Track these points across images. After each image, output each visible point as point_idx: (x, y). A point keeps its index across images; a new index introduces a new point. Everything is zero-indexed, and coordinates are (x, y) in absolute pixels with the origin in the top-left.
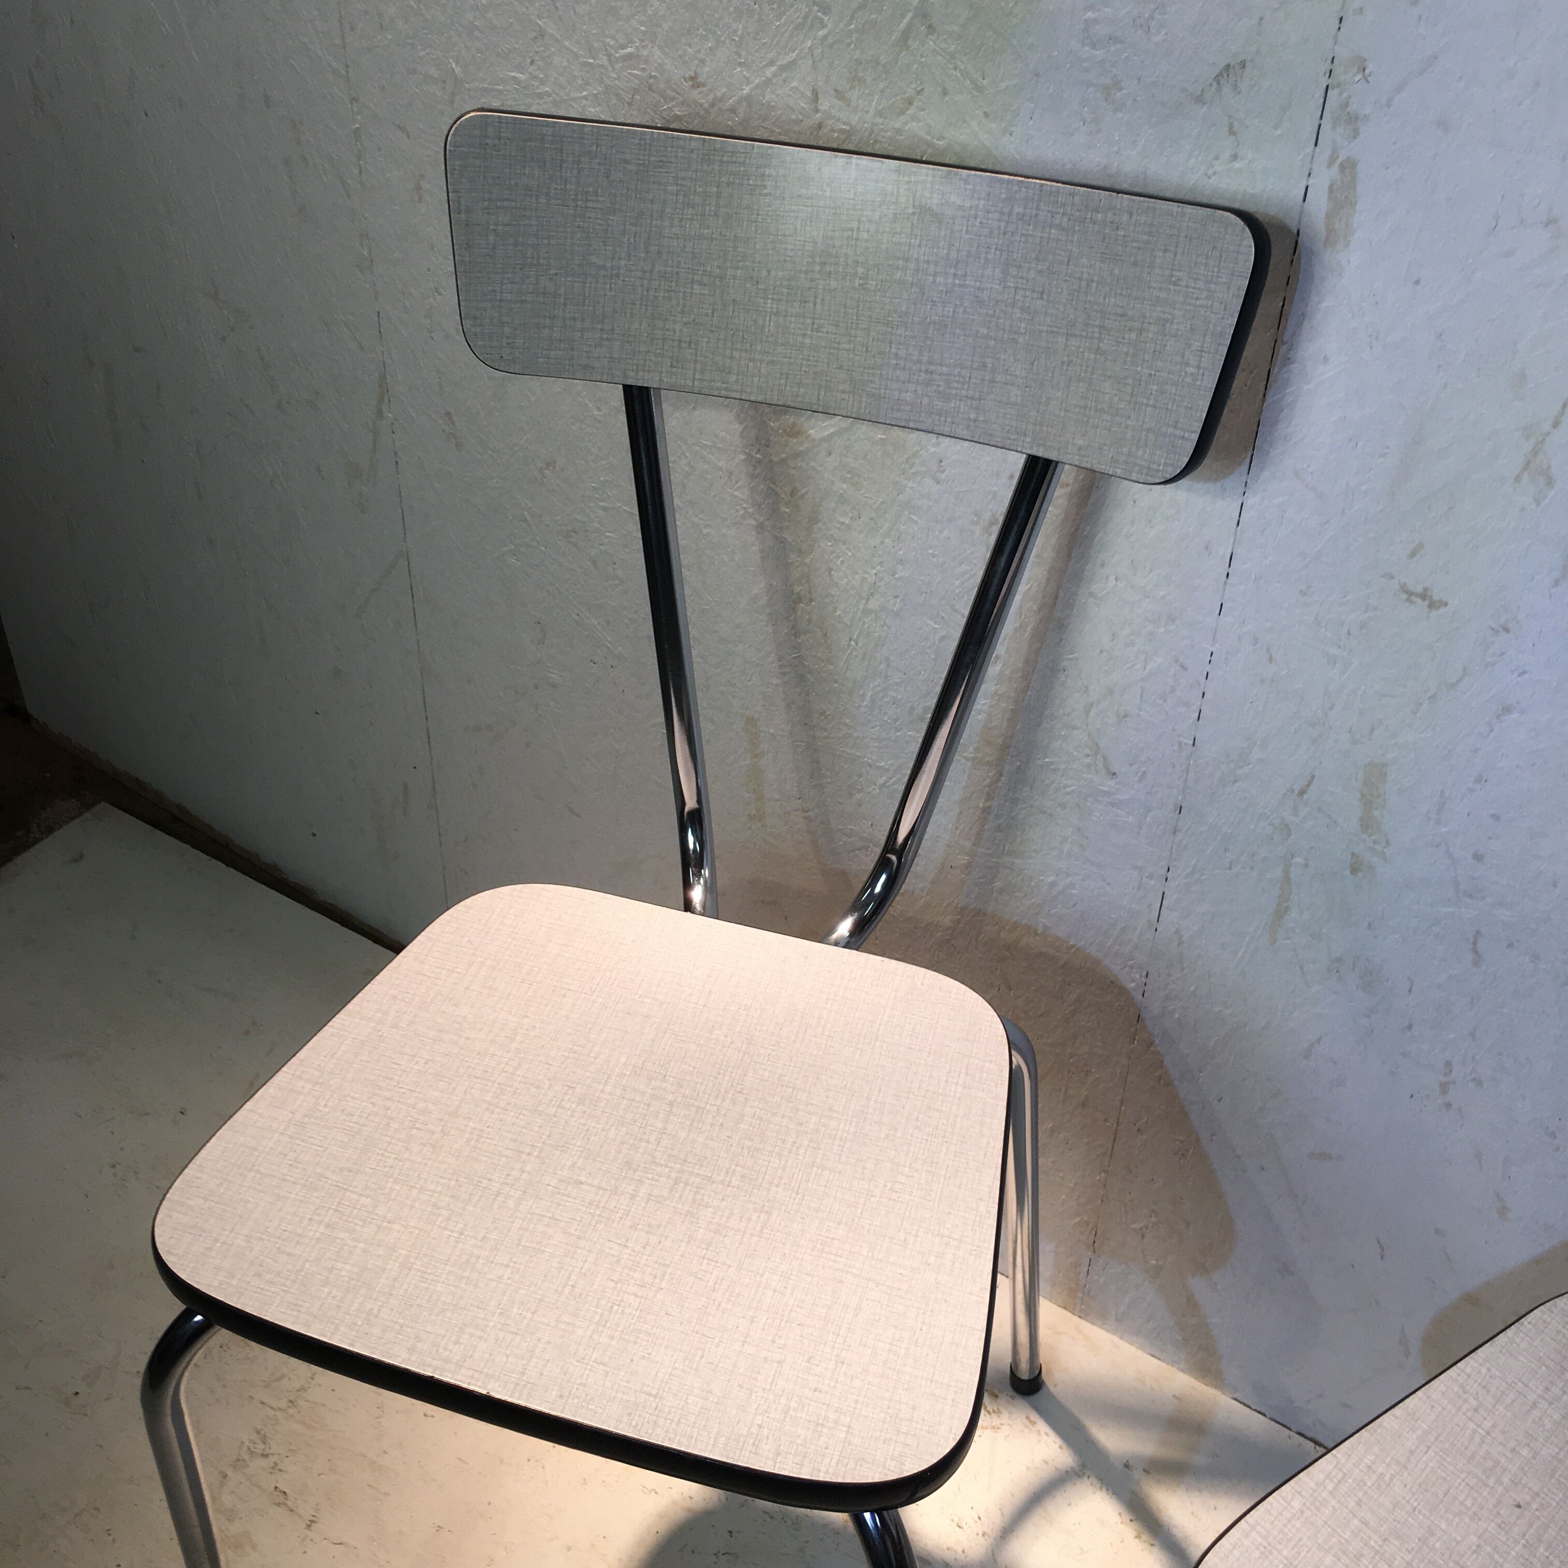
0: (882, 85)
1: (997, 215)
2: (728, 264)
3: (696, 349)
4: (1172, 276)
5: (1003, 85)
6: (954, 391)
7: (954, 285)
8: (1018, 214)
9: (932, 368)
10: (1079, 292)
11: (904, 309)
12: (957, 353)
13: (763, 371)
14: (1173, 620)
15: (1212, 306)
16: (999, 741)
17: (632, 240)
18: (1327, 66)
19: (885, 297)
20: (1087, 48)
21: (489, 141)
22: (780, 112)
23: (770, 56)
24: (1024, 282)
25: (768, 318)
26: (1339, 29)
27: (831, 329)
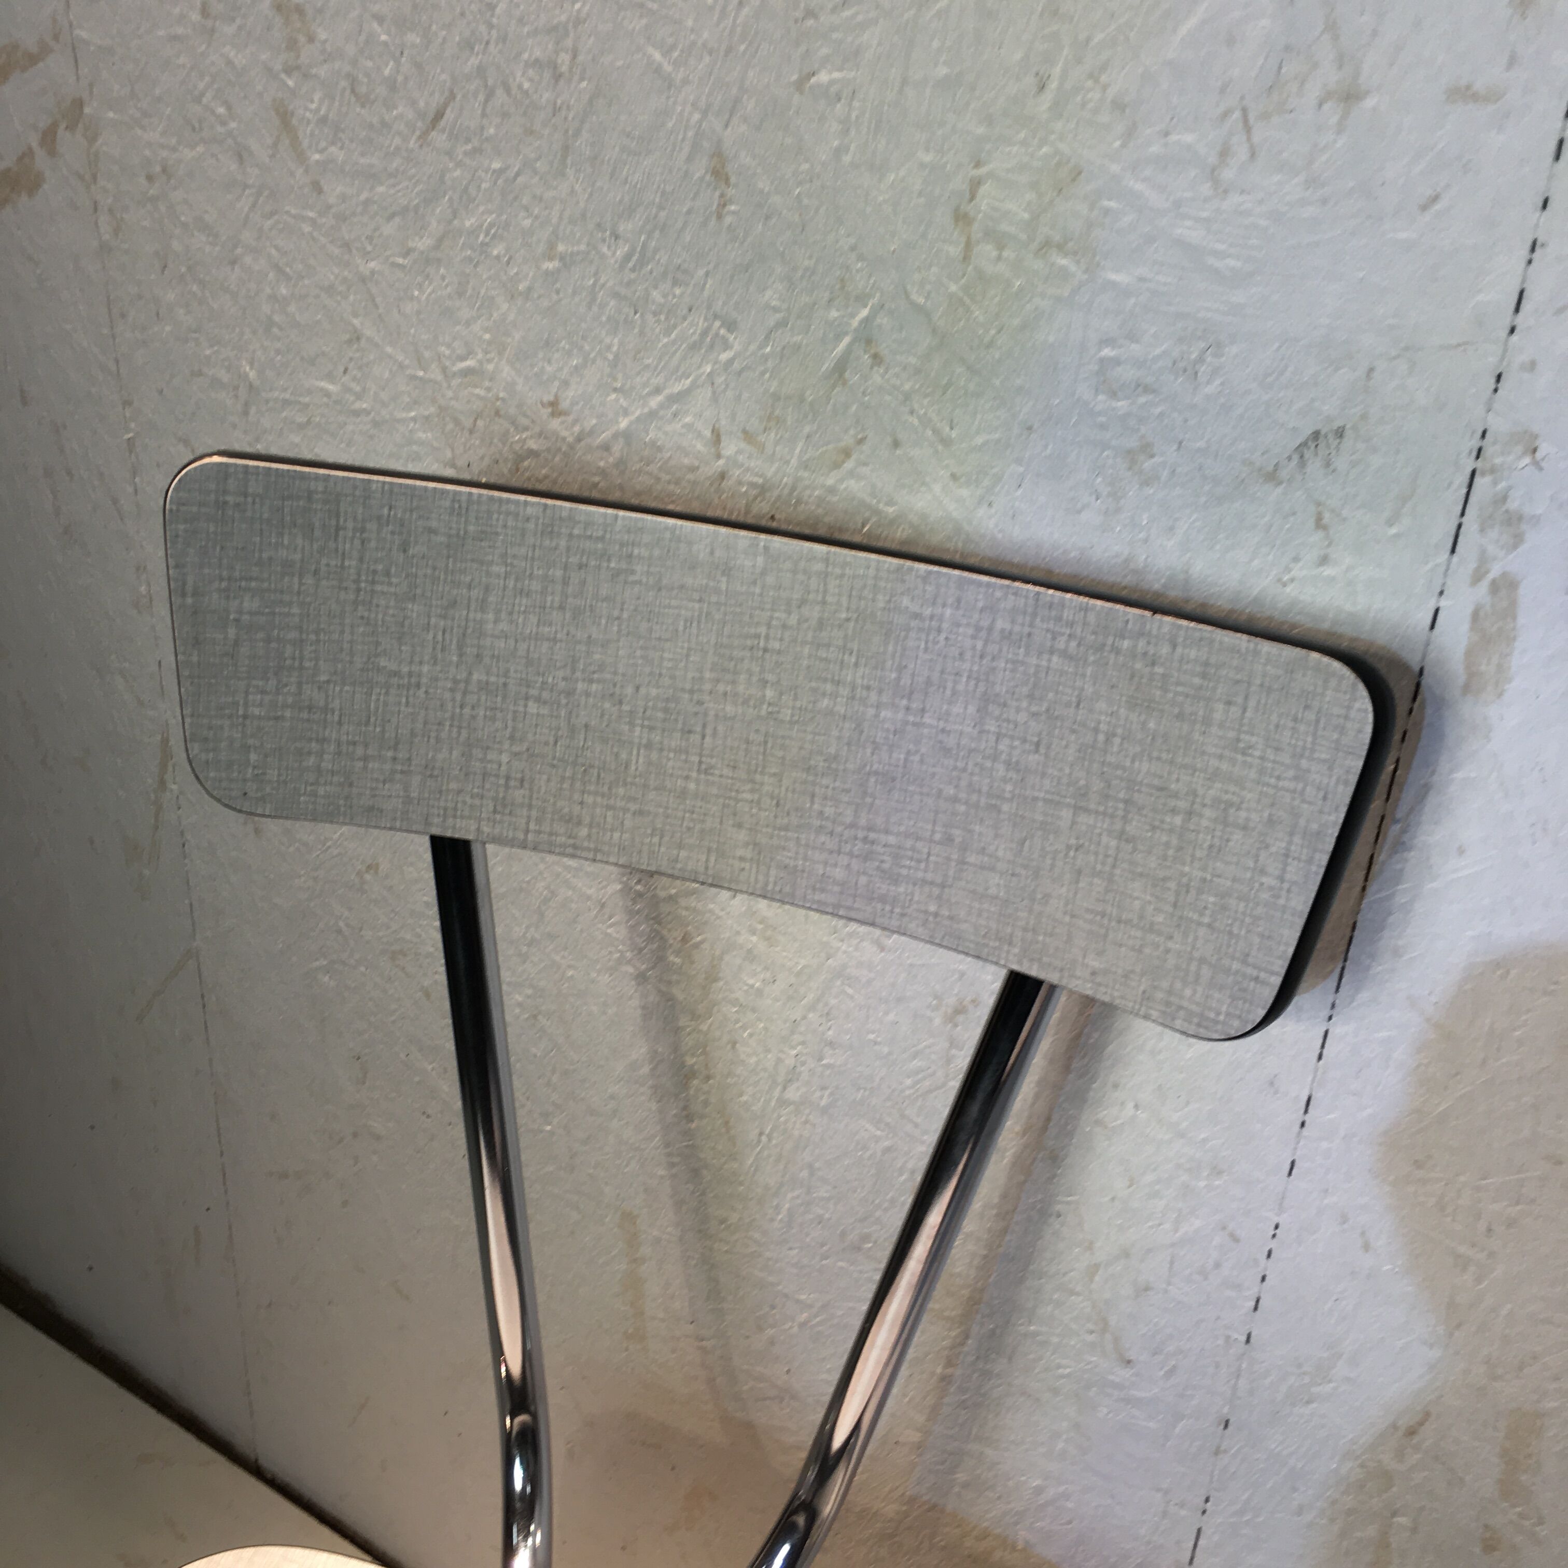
0: (807, 429)
1: (970, 631)
2: (578, 674)
3: (531, 790)
4: (1238, 740)
5: (979, 440)
6: (904, 872)
7: (906, 723)
8: (1002, 631)
9: (872, 835)
10: (1093, 747)
11: (832, 750)
12: (910, 818)
13: (628, 823)
14: (1220, 1173)
15: (1302, 792)
16: (966, 1292)
17: (440, 637)
18: (1475, 443)
19: (805, 731)
20: (1101, 397)
21: (230, 499)
22: (669, 455)
23: (655, 381)
24: (1011, 726)
25: (635, 752)
26: (1496, 390)
27: (726, 771)
